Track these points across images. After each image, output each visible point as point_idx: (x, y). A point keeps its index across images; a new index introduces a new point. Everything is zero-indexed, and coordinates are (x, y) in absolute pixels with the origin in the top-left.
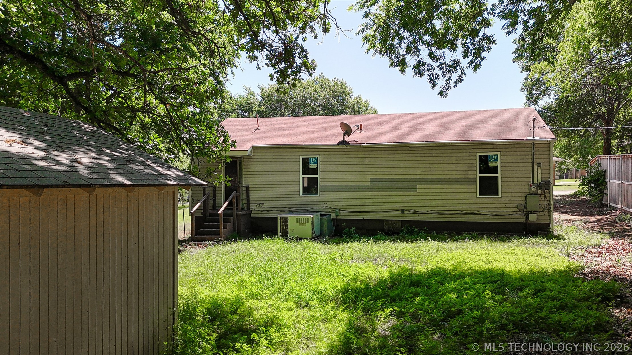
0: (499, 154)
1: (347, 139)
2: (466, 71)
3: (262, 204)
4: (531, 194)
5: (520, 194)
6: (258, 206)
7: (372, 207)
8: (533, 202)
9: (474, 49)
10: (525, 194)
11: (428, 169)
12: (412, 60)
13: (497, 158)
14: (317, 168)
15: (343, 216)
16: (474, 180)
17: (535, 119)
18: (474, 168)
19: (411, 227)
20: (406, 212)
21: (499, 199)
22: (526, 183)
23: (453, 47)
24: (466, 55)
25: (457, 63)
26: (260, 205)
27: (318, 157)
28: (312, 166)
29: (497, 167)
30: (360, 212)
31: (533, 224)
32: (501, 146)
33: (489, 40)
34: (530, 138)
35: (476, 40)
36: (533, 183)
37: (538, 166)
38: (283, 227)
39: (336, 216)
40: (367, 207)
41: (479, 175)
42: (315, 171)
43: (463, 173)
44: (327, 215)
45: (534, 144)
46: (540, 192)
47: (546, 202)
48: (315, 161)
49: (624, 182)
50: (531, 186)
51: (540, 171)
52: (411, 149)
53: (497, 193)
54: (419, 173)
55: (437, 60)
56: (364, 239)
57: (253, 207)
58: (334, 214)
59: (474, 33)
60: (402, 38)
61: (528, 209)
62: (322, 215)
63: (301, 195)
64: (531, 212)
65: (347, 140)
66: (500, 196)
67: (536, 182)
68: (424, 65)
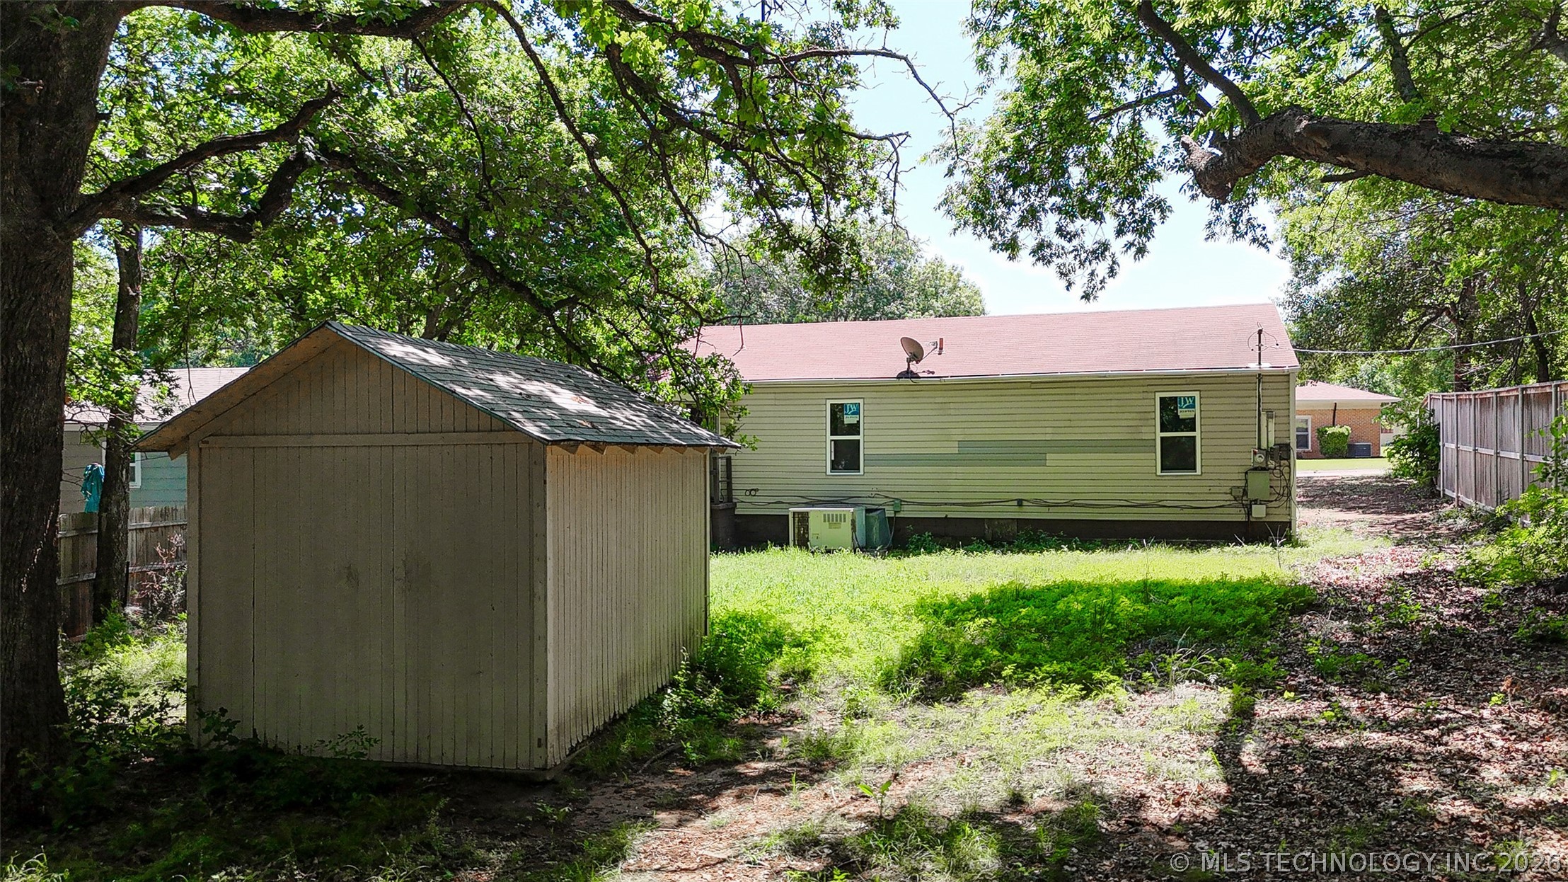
0: (1196, 394)
1: (915, 367)
2: (1120, 258)
3: (756, 490)
4: (1255, 469)
5: (1236, 469)
6: (748, 493)
7: (962, 495)
8: (1259, 483)
9: (1134, 222)
10: (1243, 469)
11: (1067, 424)
12: (1028, 238)
13: (1194, 402)
14: (859, 422)
15: (909, 511)
16: (1152, 443)
17: (1260, 332)
18: (1152, 422)
19: (1035, 531)
20: (1025, 503)
21: (1196, 478)
22: (1246, 449)
23: (1098, 218)
24: (1120, 232)
25: (1105, 247)
26: (753, 492)
27: (861, 401)
28: (849, 420)
29: (1194, 419)
30: (941, 504)
31: (1260, 523)
32: (1201, 381)
33: (1160, 205)
34: (1254, 366)
35: (1137, 206)
36: (1259, 448)
37: (1268, 418)
38: (799, 531)
39: (896, 512)
40: (952, 495)
41: (1160, 435)
42: (854, 429)
43: (1133, 430)
44: (877, 510)
45: (1260, 377)
46: (1272, 464)
47: (1284, 483)
48: (854, 409)
49: (1481, 450)
50: (1255, 453)
51: (1272, 426)
52: (1034, 386)
53: (1194, 469)
54: (1049, 430)
55: (1070, 240)
56: (948, 550)
57: (738, 494)
58: (891, 508)
59: (1133, 194)
60: (1010, 204)
61: (1251, 496)
62: (868, 511)
63: (829, 473)
64: (1256, 502)
65: (915, 371)
66: (1199, 472)
67: (1264, 446)
68: (1049, 246)
